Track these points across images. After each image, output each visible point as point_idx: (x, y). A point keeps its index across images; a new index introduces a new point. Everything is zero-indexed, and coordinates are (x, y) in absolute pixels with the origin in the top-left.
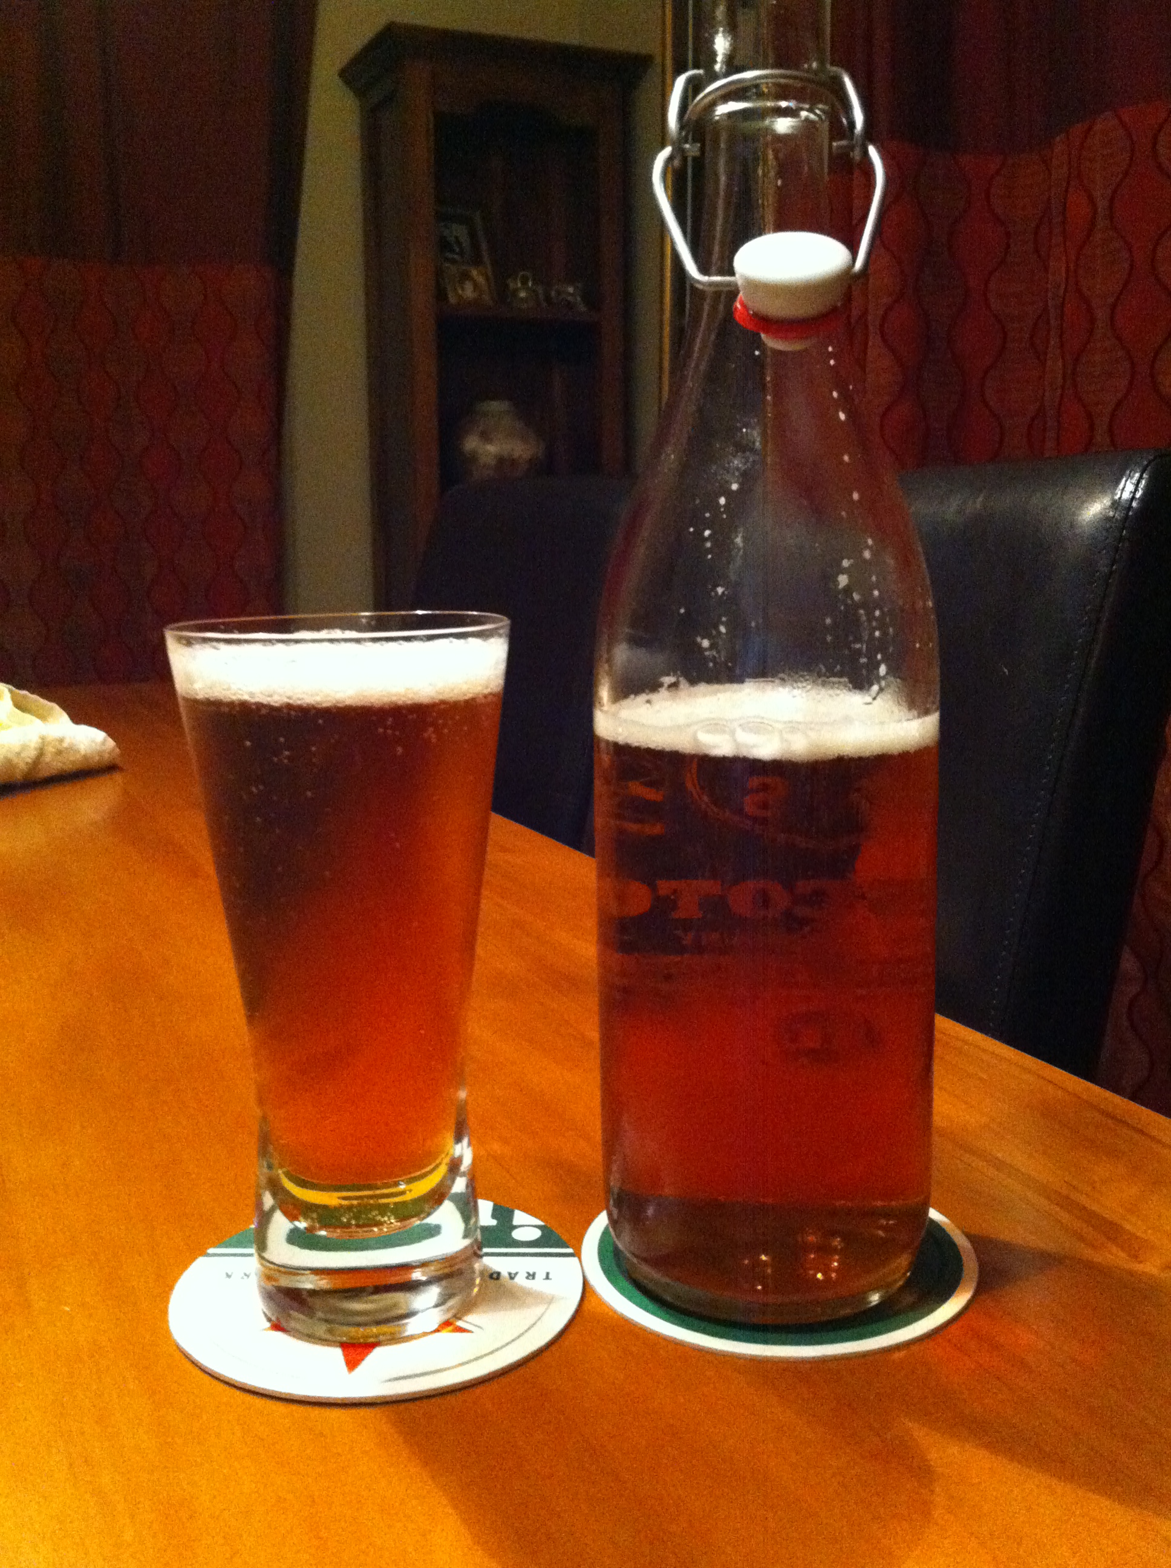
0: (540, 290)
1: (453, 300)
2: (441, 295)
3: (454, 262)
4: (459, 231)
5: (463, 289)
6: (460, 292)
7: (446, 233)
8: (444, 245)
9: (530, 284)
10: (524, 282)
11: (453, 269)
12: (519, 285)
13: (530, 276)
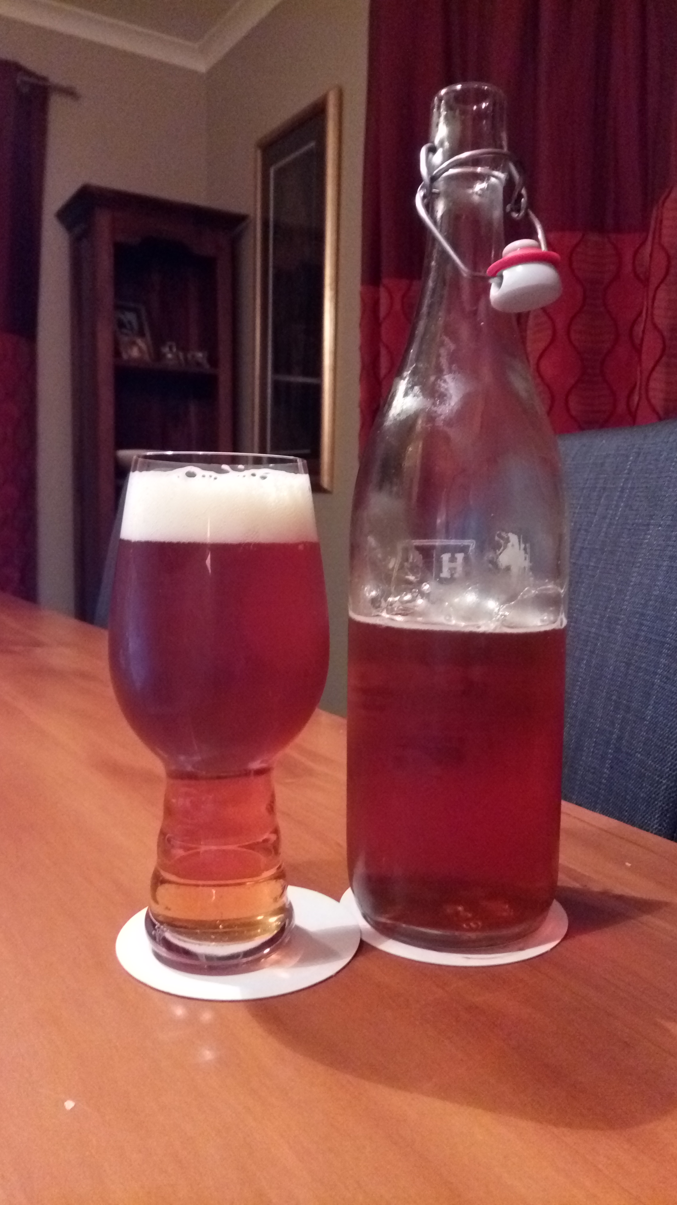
0: (181, 355)
1: (125, 356)
2: (117, 353)
3: (127, 335)
4: (130, 317)
5: (132, 350)
6: (130, 352)
7: (122, 317)
8: (121, 325)
9: (175, 350)
10: (171, 348)
11: (126, 339)
13: (174, 344)
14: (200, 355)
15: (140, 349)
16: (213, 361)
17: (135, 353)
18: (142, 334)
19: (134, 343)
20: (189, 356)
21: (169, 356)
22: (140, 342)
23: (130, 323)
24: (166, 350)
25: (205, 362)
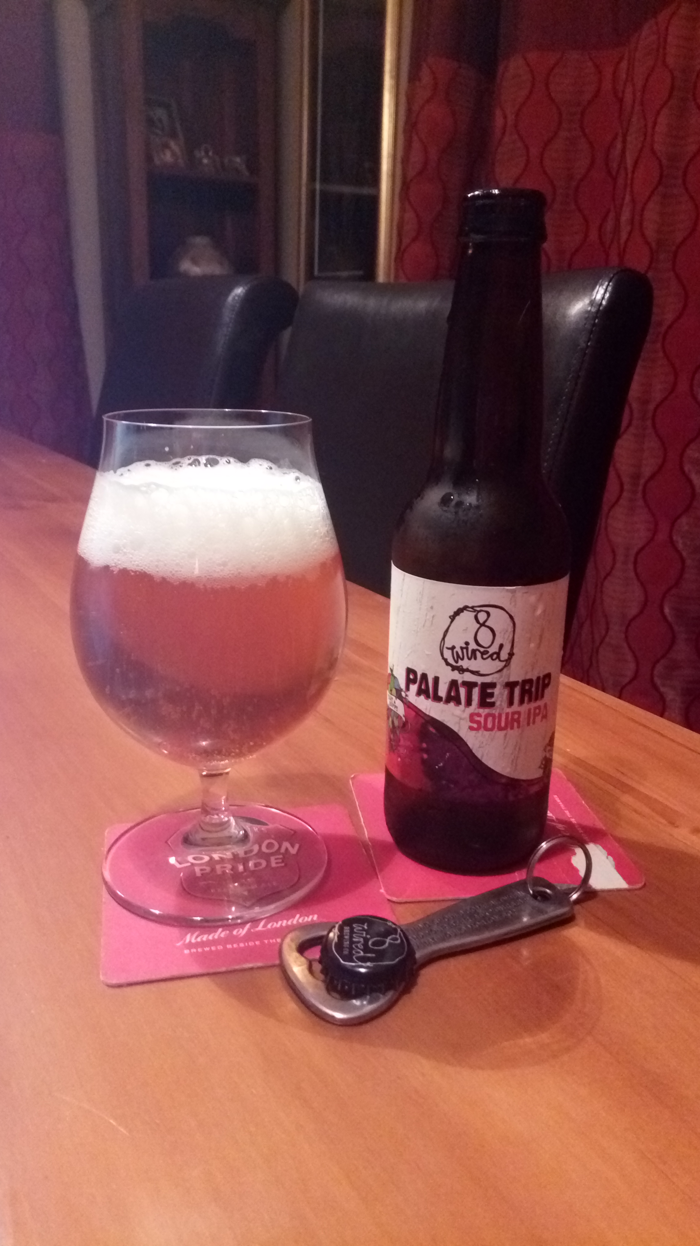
1: (157, 162)
2: (149, 159)
5: (164, 154)
6: (162, 156)
9: (210, 154)
10: (207, 152)
12: (203, 154)
13: (210, 148)
14: (238, 160)
15: (174, 154)
16: (253, 167)
17: (168, 157)
18: (173, 135)
19: (166, 146)
20: (226, 161)
21: (205, 161)
22: (172, 144)
23: (160, 120)
24: (199, 154)
25: (243, 168)
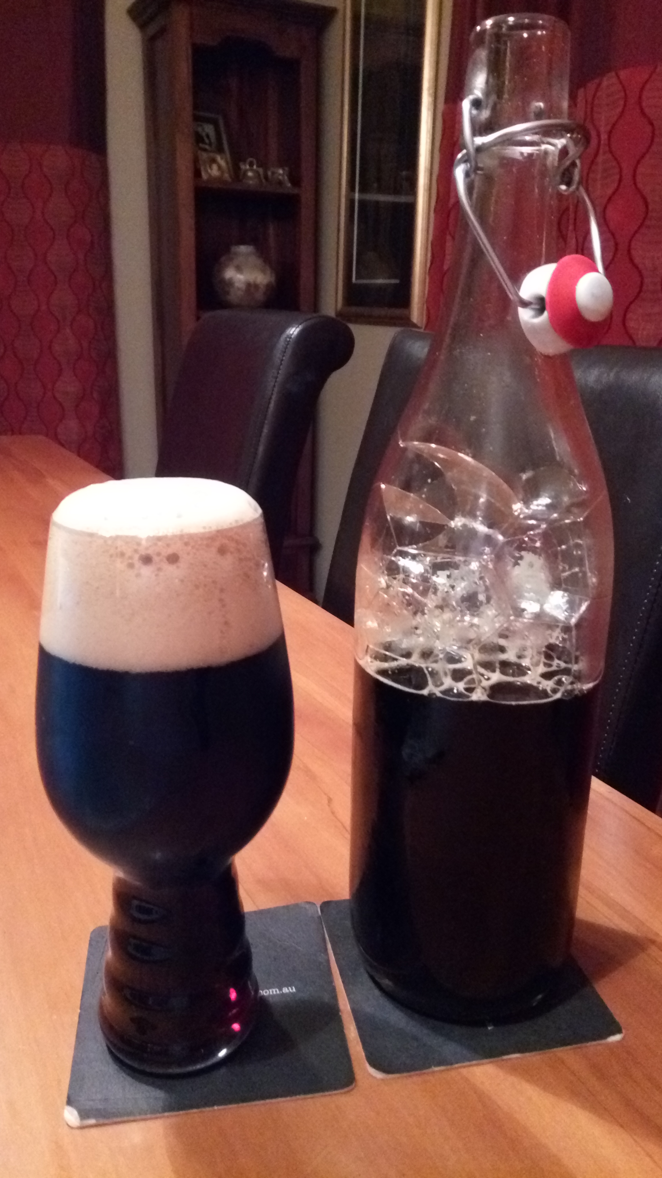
0: (261, 170)
1: (204, 176)
2: (197, 173)
3: (205, 150)
4: (209, 129)
5: (211, 169)
7: (200, 129)
9: (255, 167)
10: (251, 164)
11: (204, 156)
12: (248, 167)
13: (255, 161)
14: (280, 172)
15: (220, 167)
16: (295, 180)
17: (215, 171)
18: (220, 150)
19: (213, 161)
20: (269, 173)
21: (250, 174)
22: (219, 158)
23: (208, 136)
24: (244, 167)
25: (286, 180)
